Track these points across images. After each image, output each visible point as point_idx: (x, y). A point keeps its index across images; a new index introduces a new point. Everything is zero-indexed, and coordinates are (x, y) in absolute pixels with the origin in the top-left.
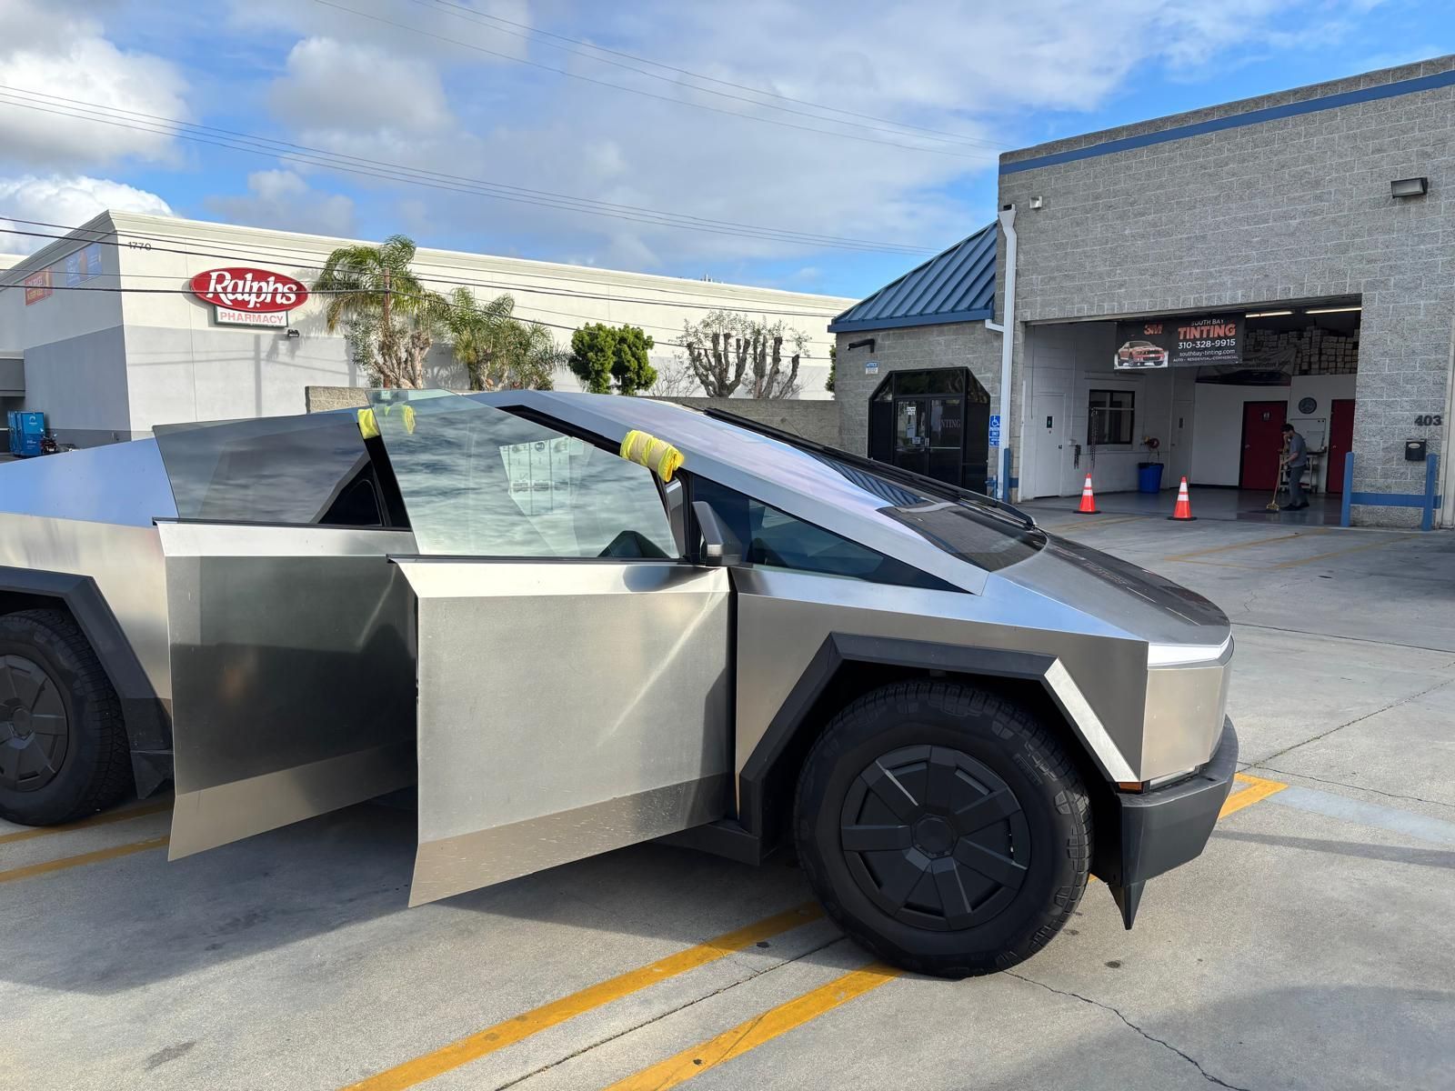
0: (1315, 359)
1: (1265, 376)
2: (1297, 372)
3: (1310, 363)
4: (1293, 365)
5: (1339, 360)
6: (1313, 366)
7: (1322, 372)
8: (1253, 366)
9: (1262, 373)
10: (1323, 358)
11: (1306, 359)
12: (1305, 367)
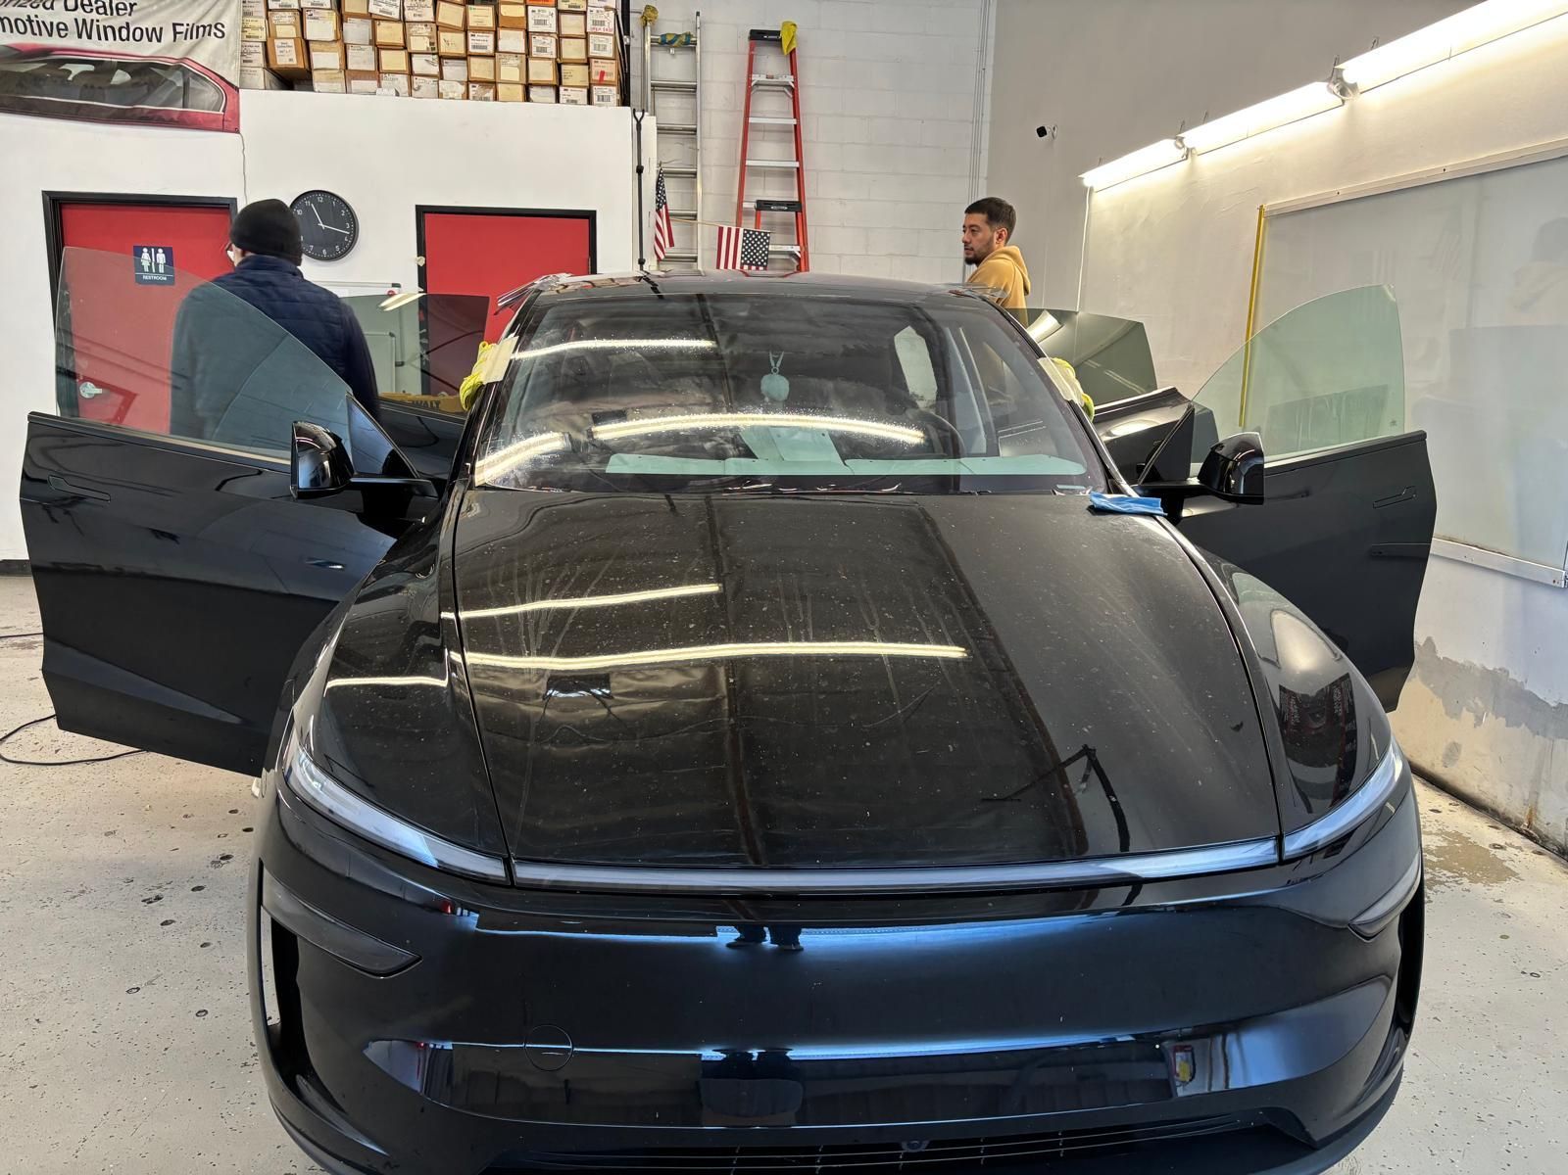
0: (321, 28)
1: (120, 77)
2: (260, 76)
3: (306, 46)
4: (233, 44)
5: (419, 43)
6: (319, 59)
7: (355, 84)
8: (61, 29)
9: (103, 68)
10: (356, 31)
11: (286, 28)
12: (287, 57)
